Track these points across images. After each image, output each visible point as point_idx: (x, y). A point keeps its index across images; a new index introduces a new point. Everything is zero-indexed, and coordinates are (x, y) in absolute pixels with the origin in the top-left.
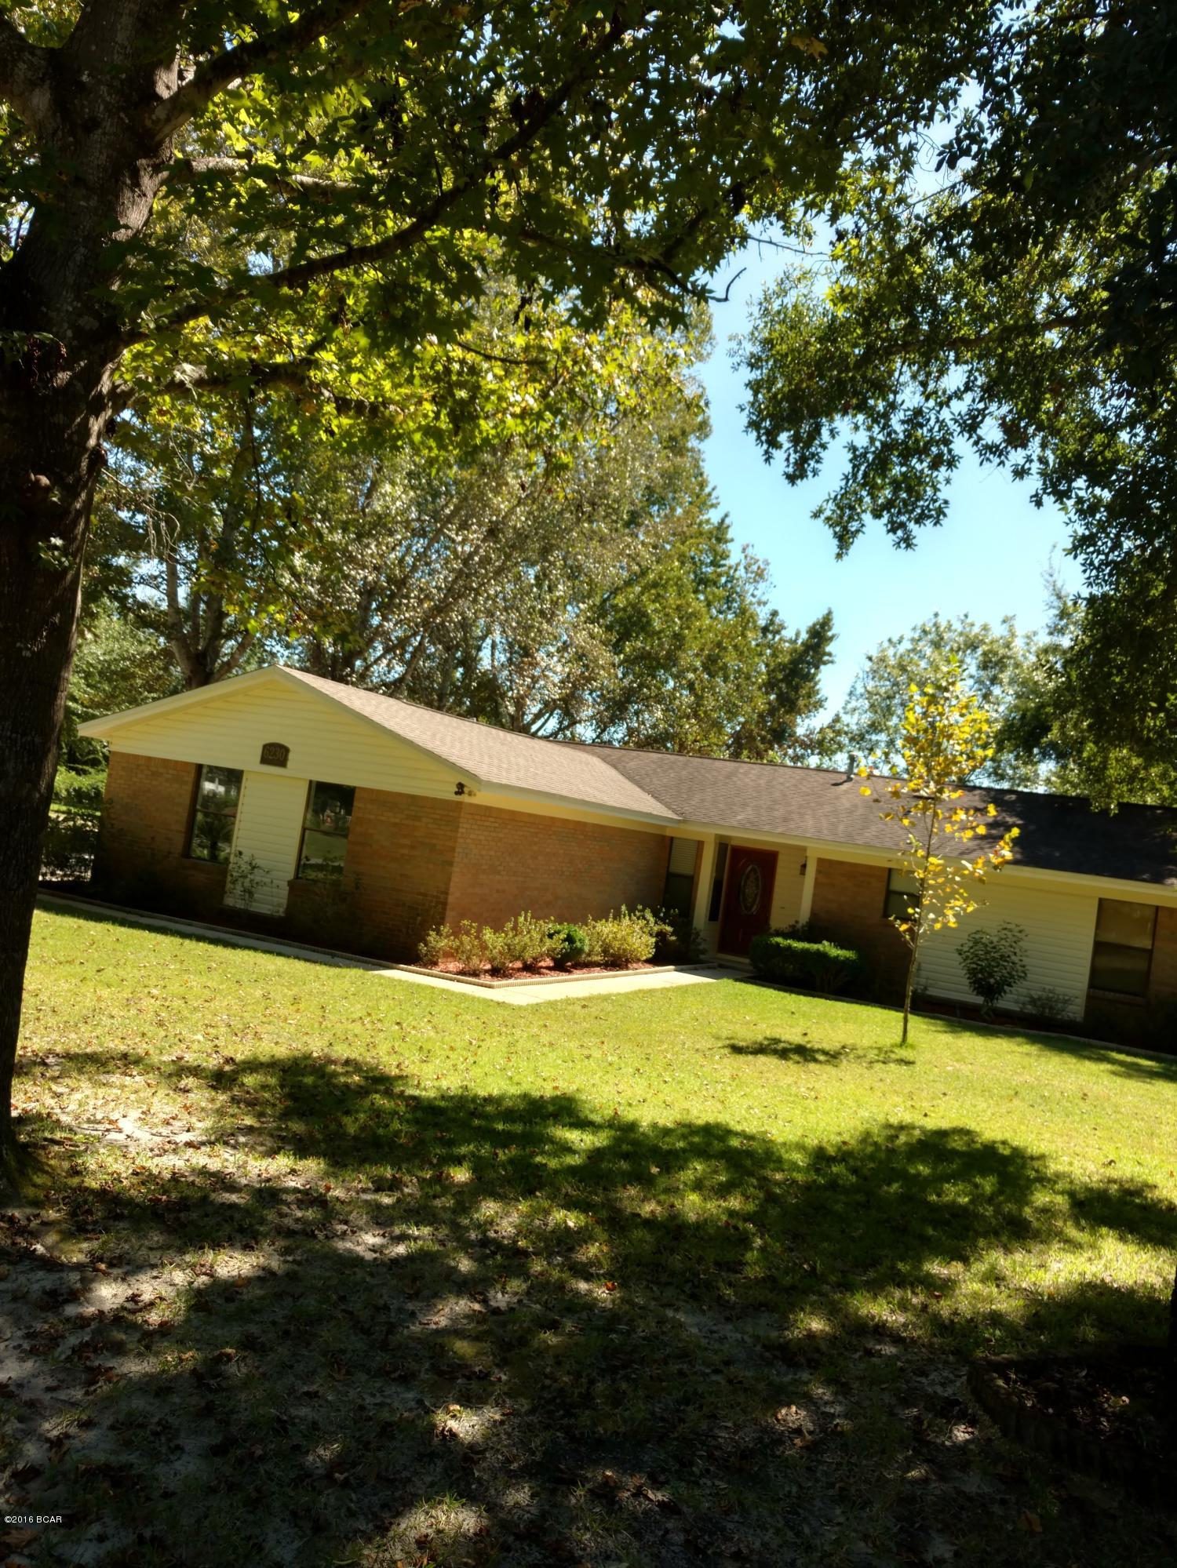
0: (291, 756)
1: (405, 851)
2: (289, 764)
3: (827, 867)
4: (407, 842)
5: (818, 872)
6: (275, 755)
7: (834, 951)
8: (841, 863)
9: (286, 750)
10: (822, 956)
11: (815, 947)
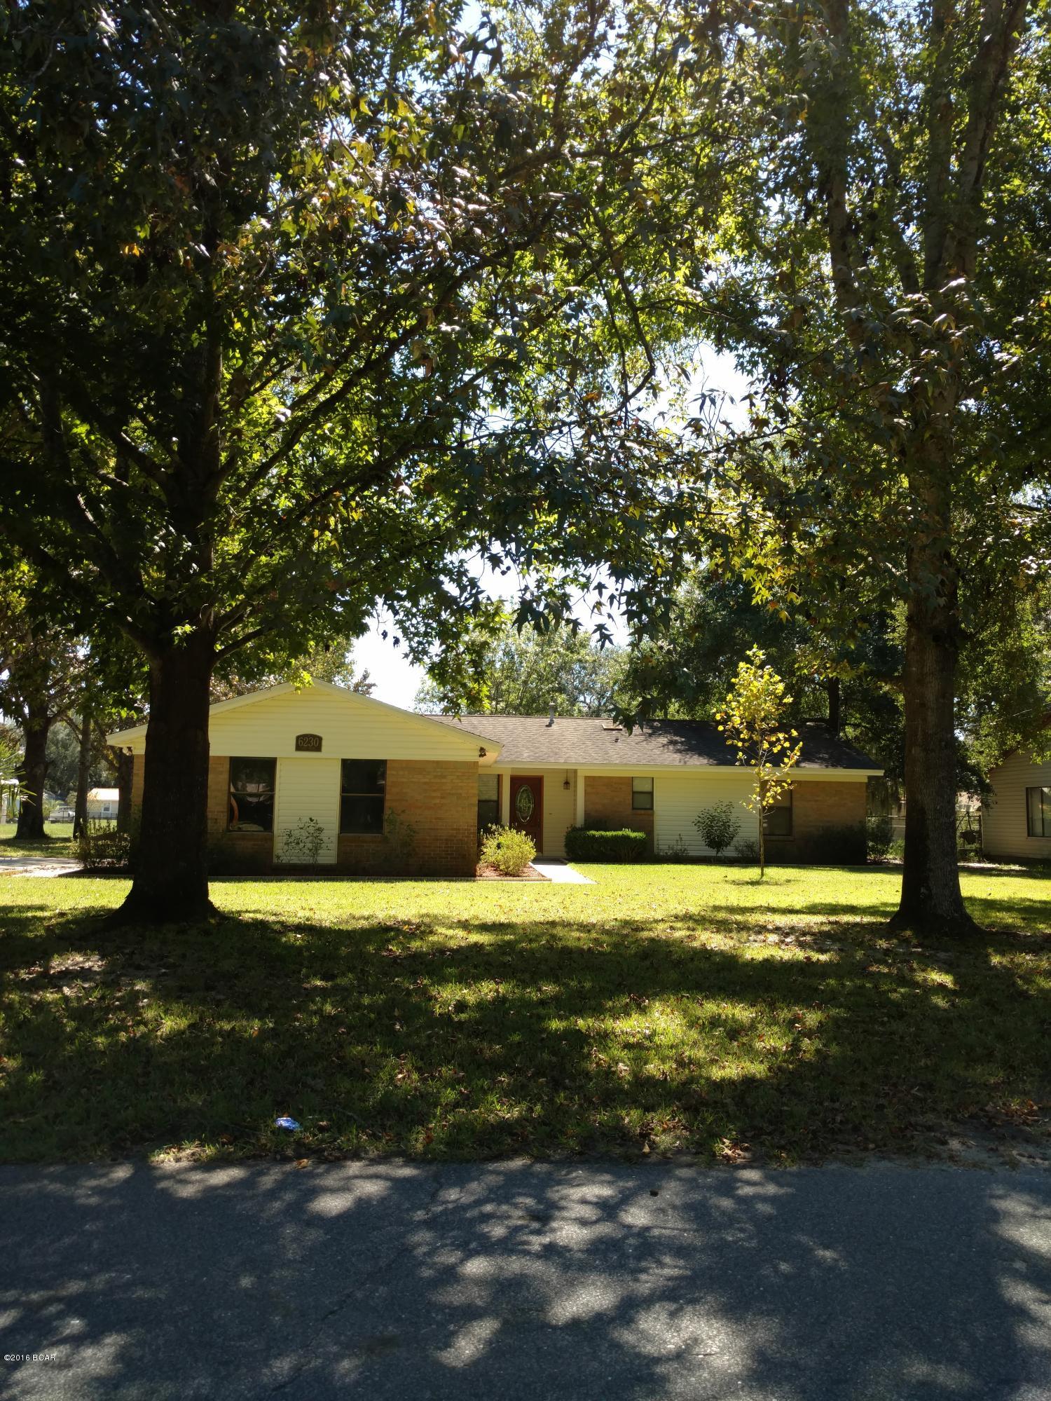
0: (324, 743)
1: (437, 801)
2: (323, 749)
3: (591, 781)
4: (438, 794)
5: (586, 785)
6: (309, 743)
7: (633, 835)
8: (600, 777)
9: (320, 739)
10: (626, 838)
11: (620, 833)
